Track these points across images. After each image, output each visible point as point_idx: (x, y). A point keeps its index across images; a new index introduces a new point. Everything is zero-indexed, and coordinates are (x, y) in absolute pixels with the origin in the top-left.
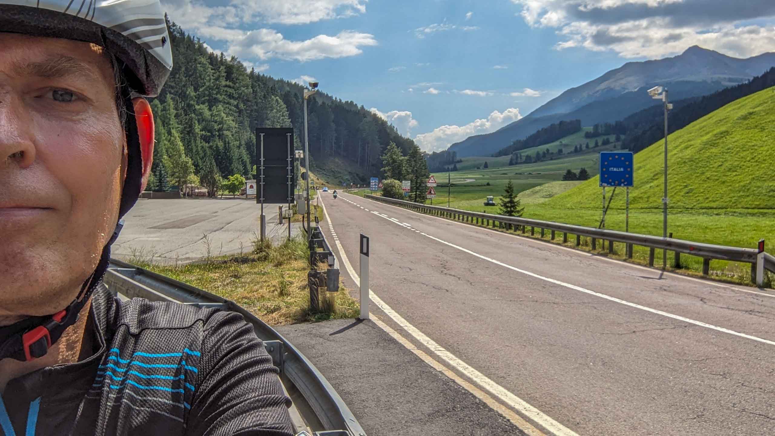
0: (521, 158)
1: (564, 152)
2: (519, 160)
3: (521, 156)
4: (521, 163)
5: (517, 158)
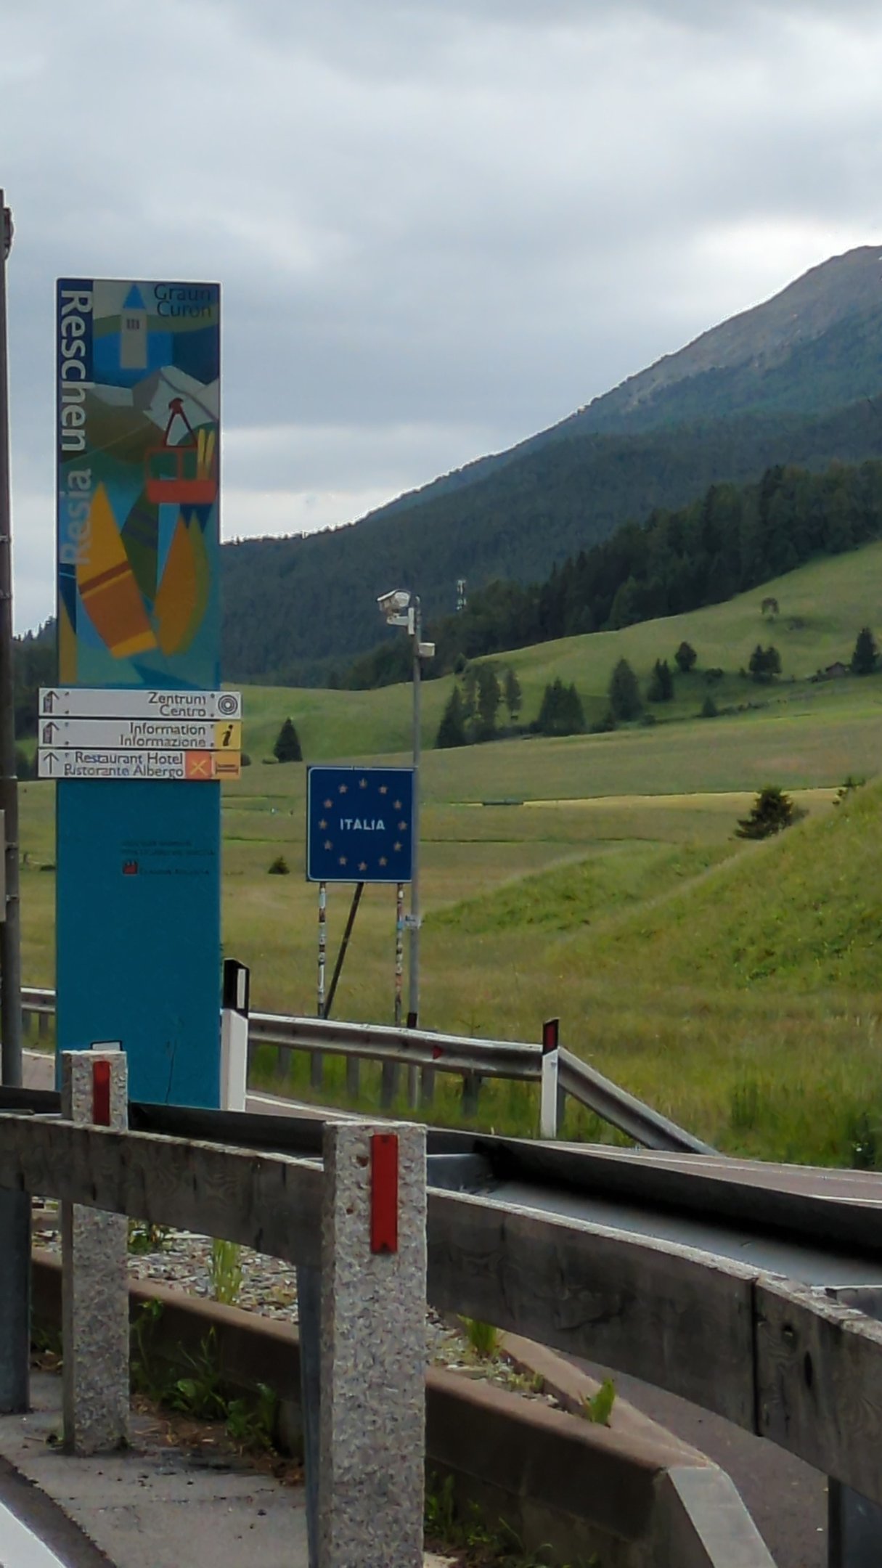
1: (786, 668)
2: (502, 719)
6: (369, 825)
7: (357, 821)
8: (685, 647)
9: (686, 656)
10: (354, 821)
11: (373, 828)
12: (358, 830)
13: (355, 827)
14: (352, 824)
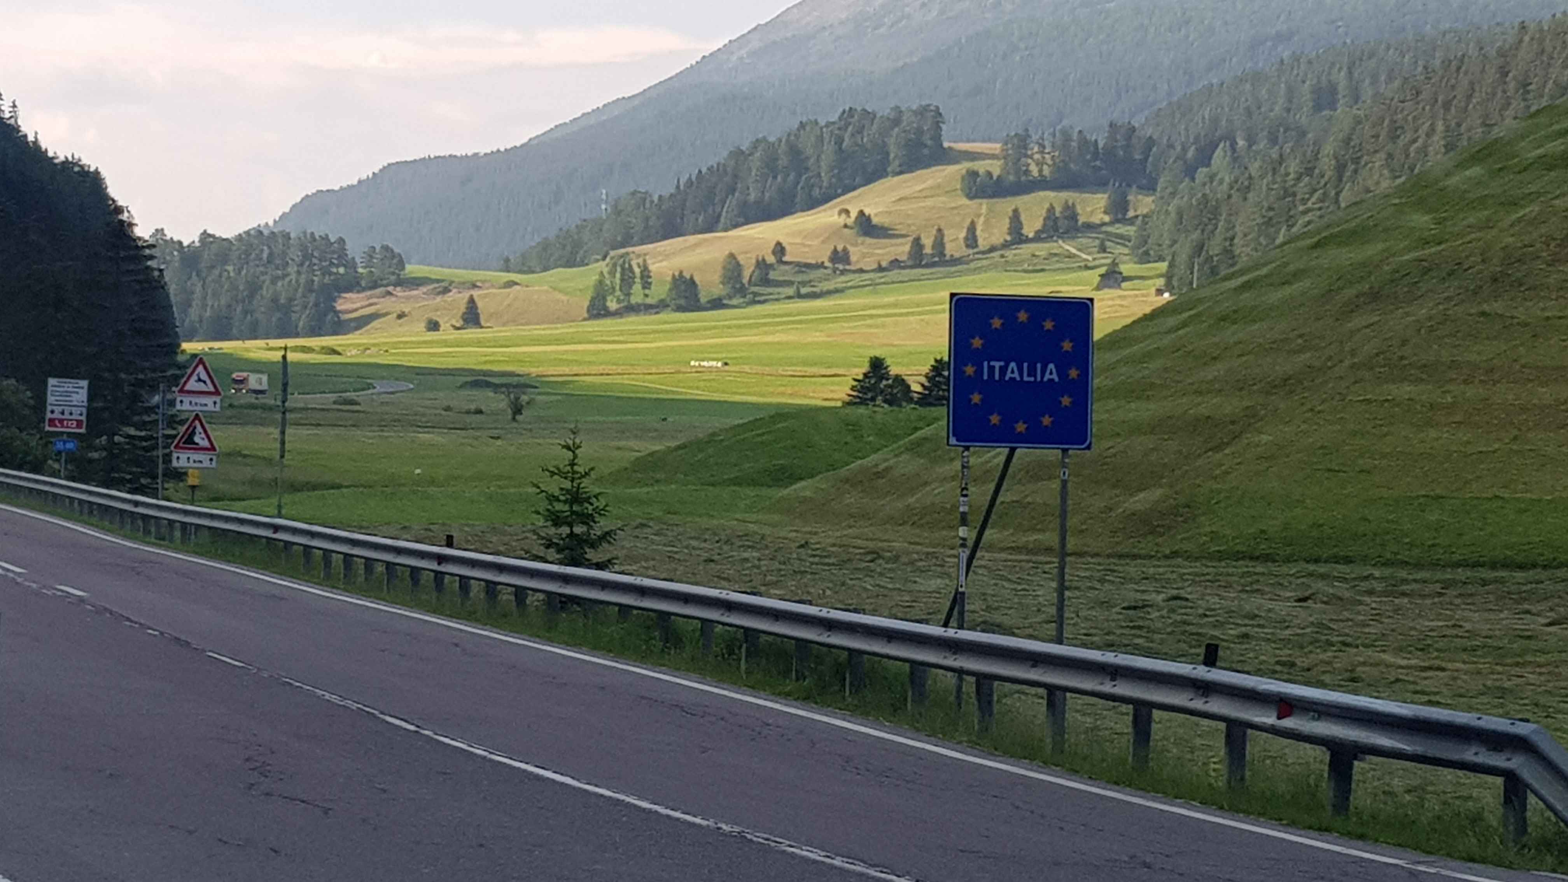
0: (646, 285)
1: (856, 262)
2: (637, 296)
3: (645, 269)
4: (648, 308)
5: (627, 280)
6: (1032, 372)
7: (1013, 365)
8: (779, 244)
9: (779, 250)
10: (1007, 366)
11: (1039, 379)
12: (1012, 379)
13: (1009, 375)
14: (1003, 370)
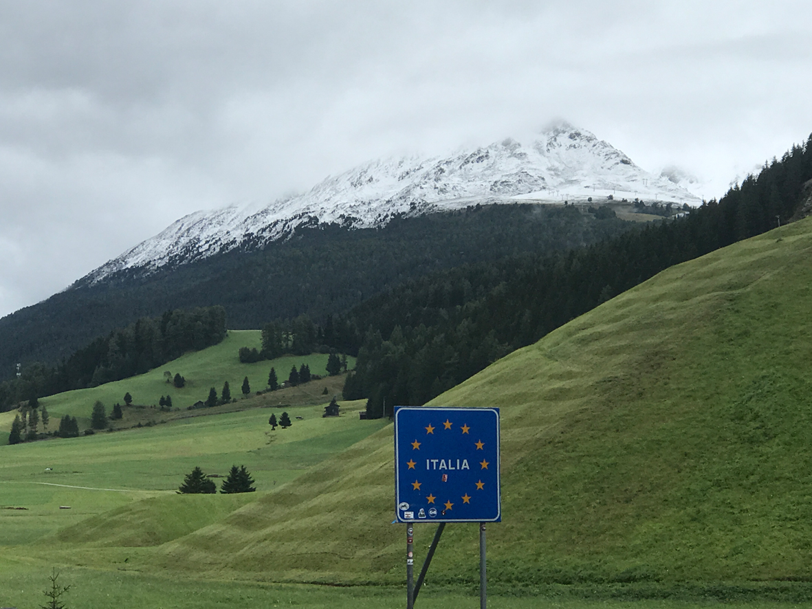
0: (46, 421)
1: (175, 404)
2: (40, 428)
3: (44, 412)
4: (47, 436)
5: (34, 419)
6: (454, 465)
7: (443, 461)
8: (128, 395)
9: (128, 398)
10: (440, 461)
11: (458, 468)
12: (443, 469)
13: (441, 467)
14: (438, 464)
